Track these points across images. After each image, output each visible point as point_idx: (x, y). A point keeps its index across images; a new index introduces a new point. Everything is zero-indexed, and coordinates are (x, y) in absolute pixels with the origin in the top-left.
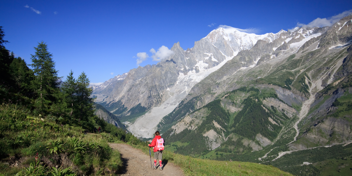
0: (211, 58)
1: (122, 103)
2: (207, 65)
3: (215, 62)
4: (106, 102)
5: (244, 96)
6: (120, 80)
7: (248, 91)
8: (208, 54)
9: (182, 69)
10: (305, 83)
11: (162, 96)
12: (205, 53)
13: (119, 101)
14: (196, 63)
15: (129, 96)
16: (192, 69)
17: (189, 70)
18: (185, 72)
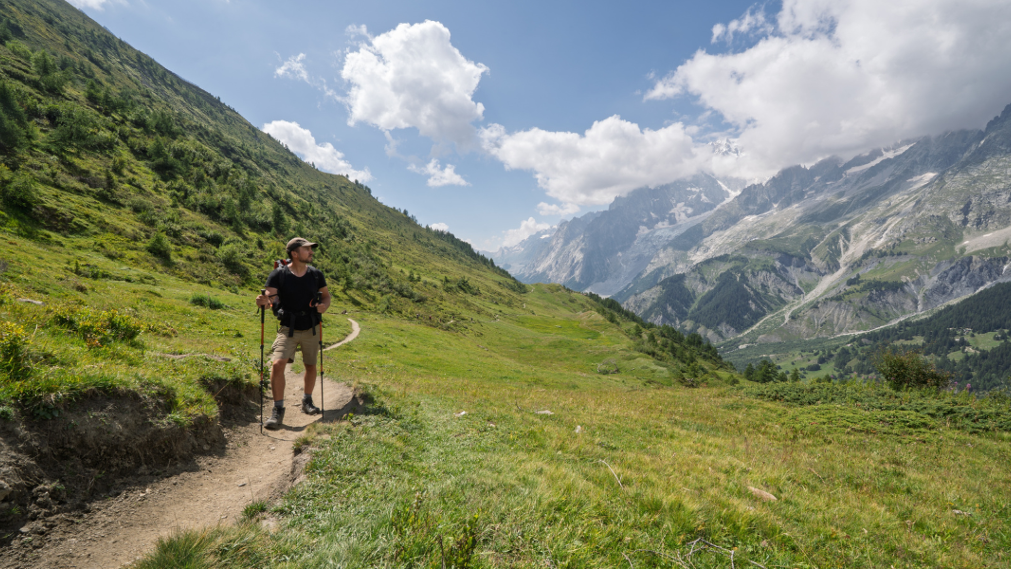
0: (699, 197)
1: (548, 276)
2: (690, 211)
3: (707, 204)
4: (523, 274)
5: (724, 268)
6: (545, 238)
7: (730, 261)
8: (694, 189)
9: (645, 220)
10: (836, 247)
11: (608, 265)
12: (689, 189)
13: (544, 273)
14: (672, 207)
15: (557, 266)
16: (663, 220)
17: (657, 221)
18: (651, 224)
